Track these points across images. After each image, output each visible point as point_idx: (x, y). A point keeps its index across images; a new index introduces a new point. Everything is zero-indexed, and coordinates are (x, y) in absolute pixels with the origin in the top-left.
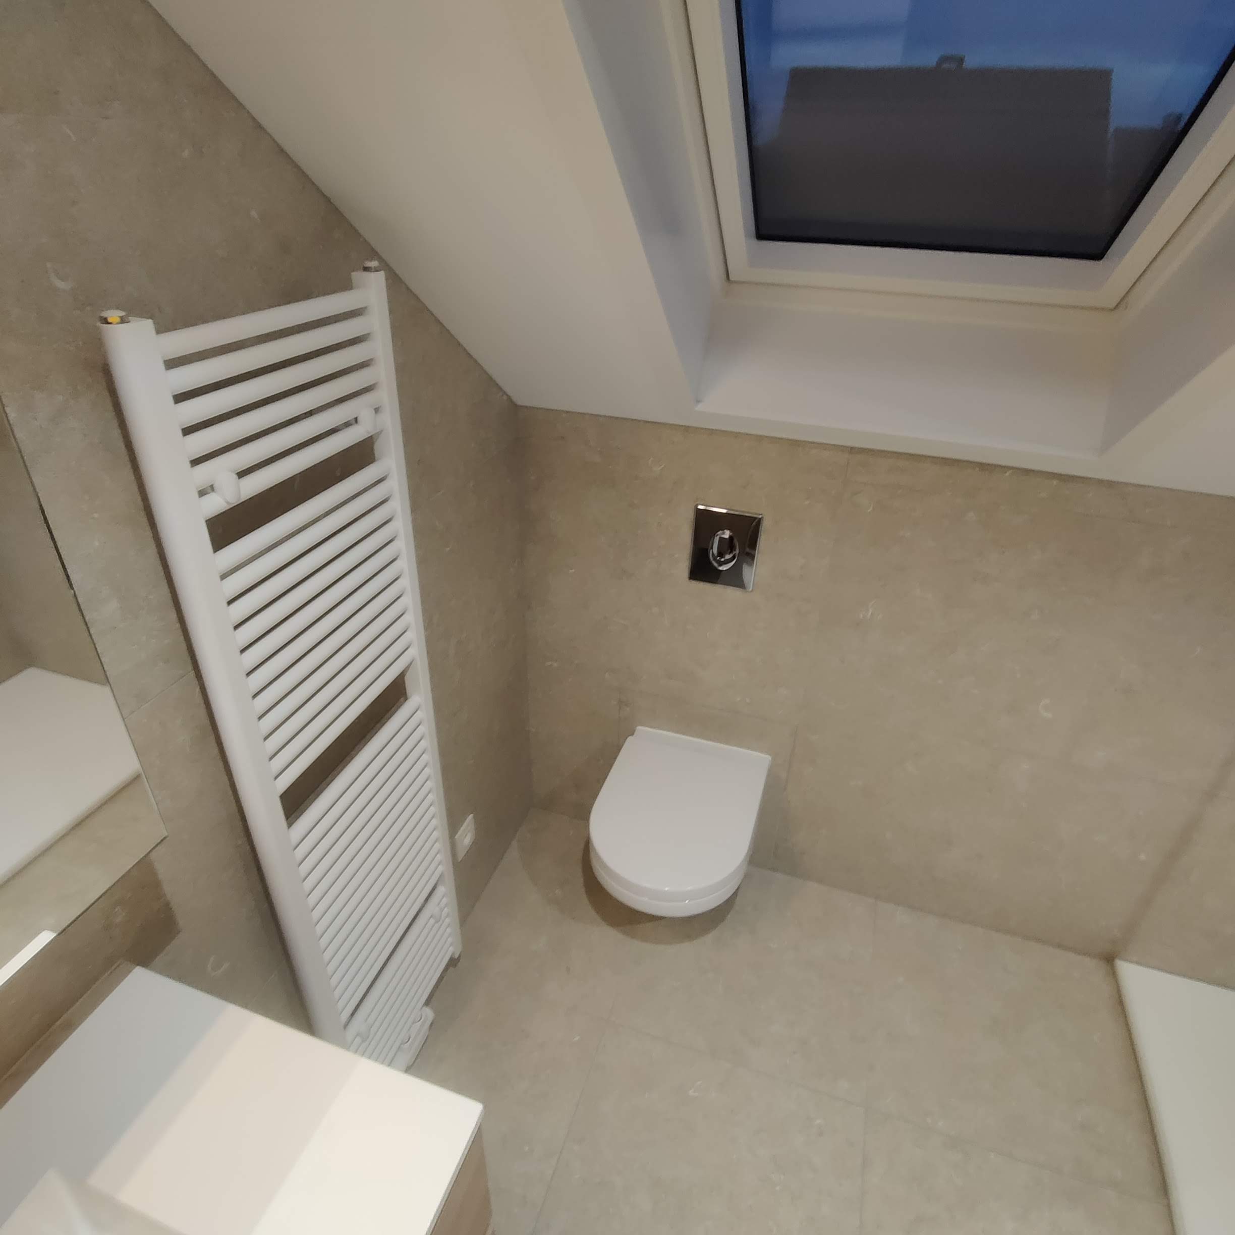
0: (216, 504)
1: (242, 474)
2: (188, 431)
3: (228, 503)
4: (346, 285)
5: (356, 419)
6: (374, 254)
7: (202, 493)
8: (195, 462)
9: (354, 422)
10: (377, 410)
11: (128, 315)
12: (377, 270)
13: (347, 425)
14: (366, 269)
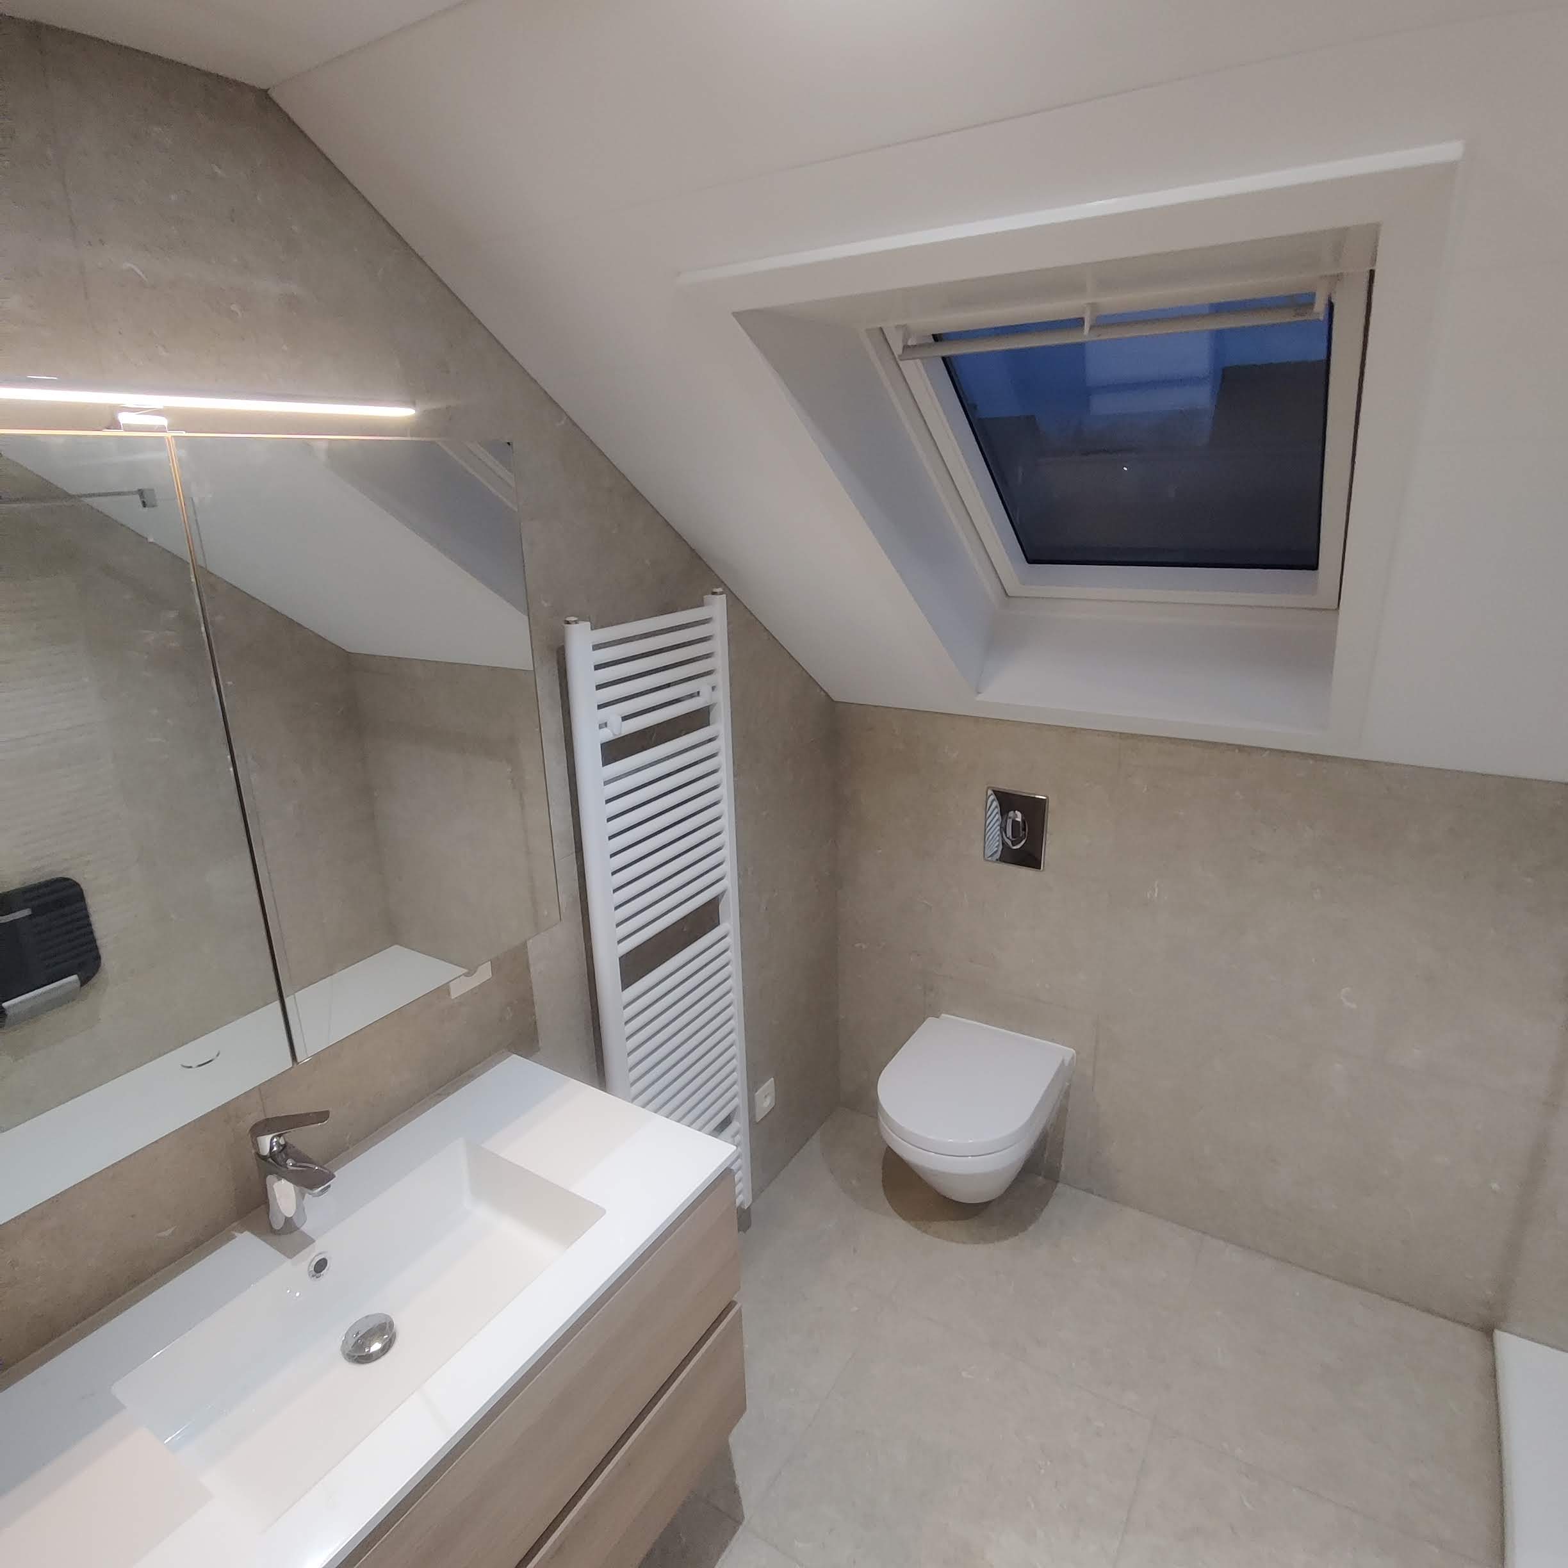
0: (608, 735)
1: (625, 718)
2: (599, 687)
3: (614, 735)
4: (700, 604)
5: (698, 693)
6: (722, 583)
7: (601, 727)
8: (600, 707)
9: (696, 694)
10: (713, 688)
11: (578, 620)
12: (721, 593)
13: (691, 696)
14: (714, 593)
